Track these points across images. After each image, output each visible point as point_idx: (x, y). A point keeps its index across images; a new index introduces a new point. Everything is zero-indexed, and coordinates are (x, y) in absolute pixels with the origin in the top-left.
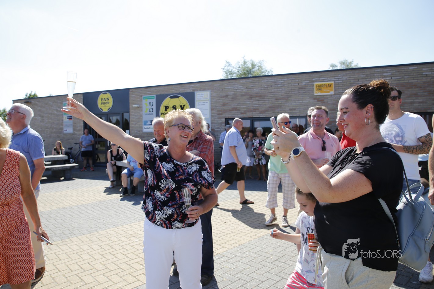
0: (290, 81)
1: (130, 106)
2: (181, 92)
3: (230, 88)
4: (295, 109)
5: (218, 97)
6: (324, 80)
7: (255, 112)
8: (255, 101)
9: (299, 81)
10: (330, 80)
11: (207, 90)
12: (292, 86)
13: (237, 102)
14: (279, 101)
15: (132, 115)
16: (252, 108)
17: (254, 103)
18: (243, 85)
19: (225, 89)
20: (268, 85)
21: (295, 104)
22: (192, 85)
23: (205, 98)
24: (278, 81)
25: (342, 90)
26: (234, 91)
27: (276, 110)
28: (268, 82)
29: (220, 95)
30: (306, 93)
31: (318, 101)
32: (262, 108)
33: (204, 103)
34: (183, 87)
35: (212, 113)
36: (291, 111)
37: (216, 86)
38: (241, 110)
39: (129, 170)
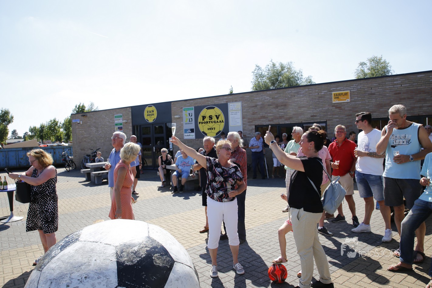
0: (311, 91)
1: (172, 117)
2: (216, 104)
3: (258, 99)
4: (315, 116)
5: (248, 107)
6: (341, 90)
7: (281, 119)
8: (281, 110)
9: (319, 91)
10: (346, 89)
11: (238, 101)
12: (312, 95)
13: (265, 111)
14: (302, 109)
16: (278, 116)
18: (269, 96)
19: (254, 100)
20: (292, 96)
21: (316, 111)
22: (226, 98)
23: (237, 108)
24: (300, 91)
25: (357, 97)
26: (262, 102)
27: (299, 117)
28: (291, 93)
29: (250, 105)
30: (325, 102)
31: (336, 108)
32: (287, 116)
33: (236, 112)
34: (218, 99)
35: (243, 121)
36: (313, 118)
37: (246, 98)
38: (269, 118)
39: (178, 172)
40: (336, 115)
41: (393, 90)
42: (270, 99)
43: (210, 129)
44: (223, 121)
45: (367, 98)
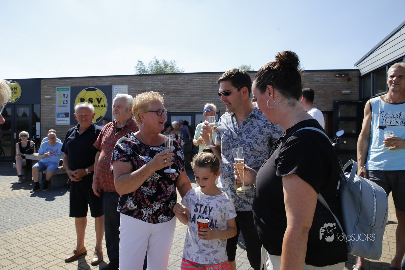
0: (205, 79)
1: (42, 97)
2: (97, 85)
5: (135, 92)
7: (172, 107)
8: (172, 97)
9: (212, 80)
11: (125, 84)
12: (206, 84)
14: (196, 97)
15: (44, 106)
16: (169, 103)
17: (171, 99)
18: (160, 81)
19: (143, 84)
20: (184, 82)
22: (110, 79)
24: (194, 79)
26: (152, 87)
27: (192, 106)
28: (184, 79)
29: (138, 90)
32: (178, 104)
34: (100, 80)
37: (134, 81)
42: (161, 84)
44: (106, 106)
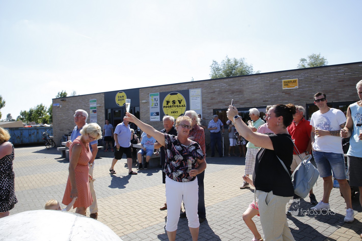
0: (263, 79)
1: (140, 102)
2: (178, 90)
3: (216, 86)
4: (267, 101)
5: (207, 93)
6: (290, 78)
8: (236, 95)
9: (270, 79)
10: (295, 77)
11: (198, 88)
12: (264, 83)
13: (222, 96)
14: (255, 95)
15: (142, 108)
18: (226, 84)
19: (212, 86)
20: (246, 83)
21: (267, 97)
22: (187, 85)
23: (197, 94)
25: (304, 85)
26: (220, 88)
27: (253, 102)
29: (209, 92)
30: (276, 88)
31: (286, 94)
33: (196, 98)
34: (180, 86)
35: (203, 105)
36: (265, 103)
37: (205, 84)
38: (225, 102)
39: (143, 150)
40: (285, 100)
41: (337, 78)
42: (227, 86)
43: (173, 112)
44: (185, 105)
45: (313, 85)
